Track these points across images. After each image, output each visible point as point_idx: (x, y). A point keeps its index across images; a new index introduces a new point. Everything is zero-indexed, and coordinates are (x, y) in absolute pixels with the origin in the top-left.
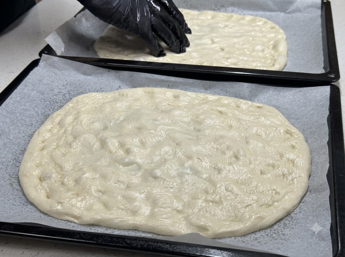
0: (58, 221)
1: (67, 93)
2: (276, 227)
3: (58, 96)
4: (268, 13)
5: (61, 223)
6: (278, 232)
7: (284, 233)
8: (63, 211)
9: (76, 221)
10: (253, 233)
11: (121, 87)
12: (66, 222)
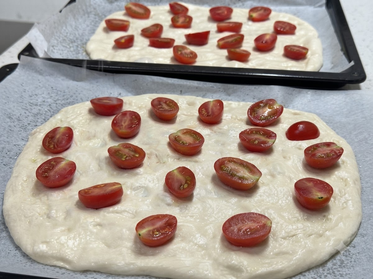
0: (43, 267)
1: (54, 103)
2: (329, 265)
3: (42, 106)
4: (293, 8)
5: (46, 269)
6: (333, 272)
7: (341, 273)
8: (50, 252)
9: (67, 267)
10: (301, 273)
11: (122, 95)
12: (53, 268)
